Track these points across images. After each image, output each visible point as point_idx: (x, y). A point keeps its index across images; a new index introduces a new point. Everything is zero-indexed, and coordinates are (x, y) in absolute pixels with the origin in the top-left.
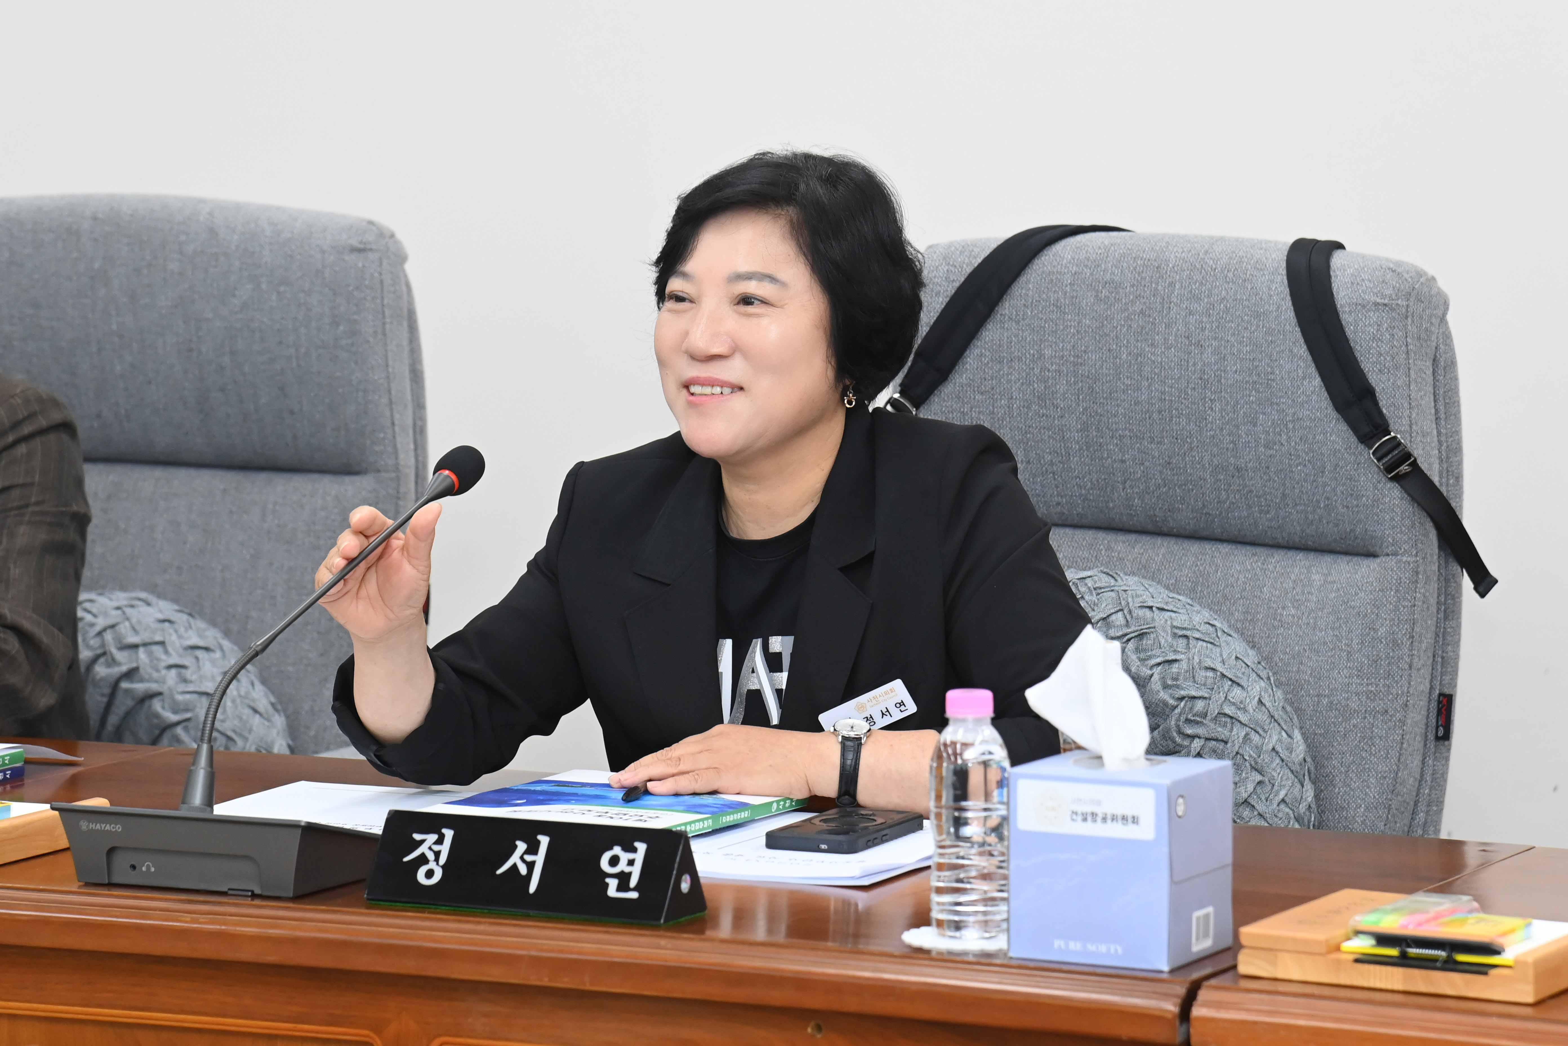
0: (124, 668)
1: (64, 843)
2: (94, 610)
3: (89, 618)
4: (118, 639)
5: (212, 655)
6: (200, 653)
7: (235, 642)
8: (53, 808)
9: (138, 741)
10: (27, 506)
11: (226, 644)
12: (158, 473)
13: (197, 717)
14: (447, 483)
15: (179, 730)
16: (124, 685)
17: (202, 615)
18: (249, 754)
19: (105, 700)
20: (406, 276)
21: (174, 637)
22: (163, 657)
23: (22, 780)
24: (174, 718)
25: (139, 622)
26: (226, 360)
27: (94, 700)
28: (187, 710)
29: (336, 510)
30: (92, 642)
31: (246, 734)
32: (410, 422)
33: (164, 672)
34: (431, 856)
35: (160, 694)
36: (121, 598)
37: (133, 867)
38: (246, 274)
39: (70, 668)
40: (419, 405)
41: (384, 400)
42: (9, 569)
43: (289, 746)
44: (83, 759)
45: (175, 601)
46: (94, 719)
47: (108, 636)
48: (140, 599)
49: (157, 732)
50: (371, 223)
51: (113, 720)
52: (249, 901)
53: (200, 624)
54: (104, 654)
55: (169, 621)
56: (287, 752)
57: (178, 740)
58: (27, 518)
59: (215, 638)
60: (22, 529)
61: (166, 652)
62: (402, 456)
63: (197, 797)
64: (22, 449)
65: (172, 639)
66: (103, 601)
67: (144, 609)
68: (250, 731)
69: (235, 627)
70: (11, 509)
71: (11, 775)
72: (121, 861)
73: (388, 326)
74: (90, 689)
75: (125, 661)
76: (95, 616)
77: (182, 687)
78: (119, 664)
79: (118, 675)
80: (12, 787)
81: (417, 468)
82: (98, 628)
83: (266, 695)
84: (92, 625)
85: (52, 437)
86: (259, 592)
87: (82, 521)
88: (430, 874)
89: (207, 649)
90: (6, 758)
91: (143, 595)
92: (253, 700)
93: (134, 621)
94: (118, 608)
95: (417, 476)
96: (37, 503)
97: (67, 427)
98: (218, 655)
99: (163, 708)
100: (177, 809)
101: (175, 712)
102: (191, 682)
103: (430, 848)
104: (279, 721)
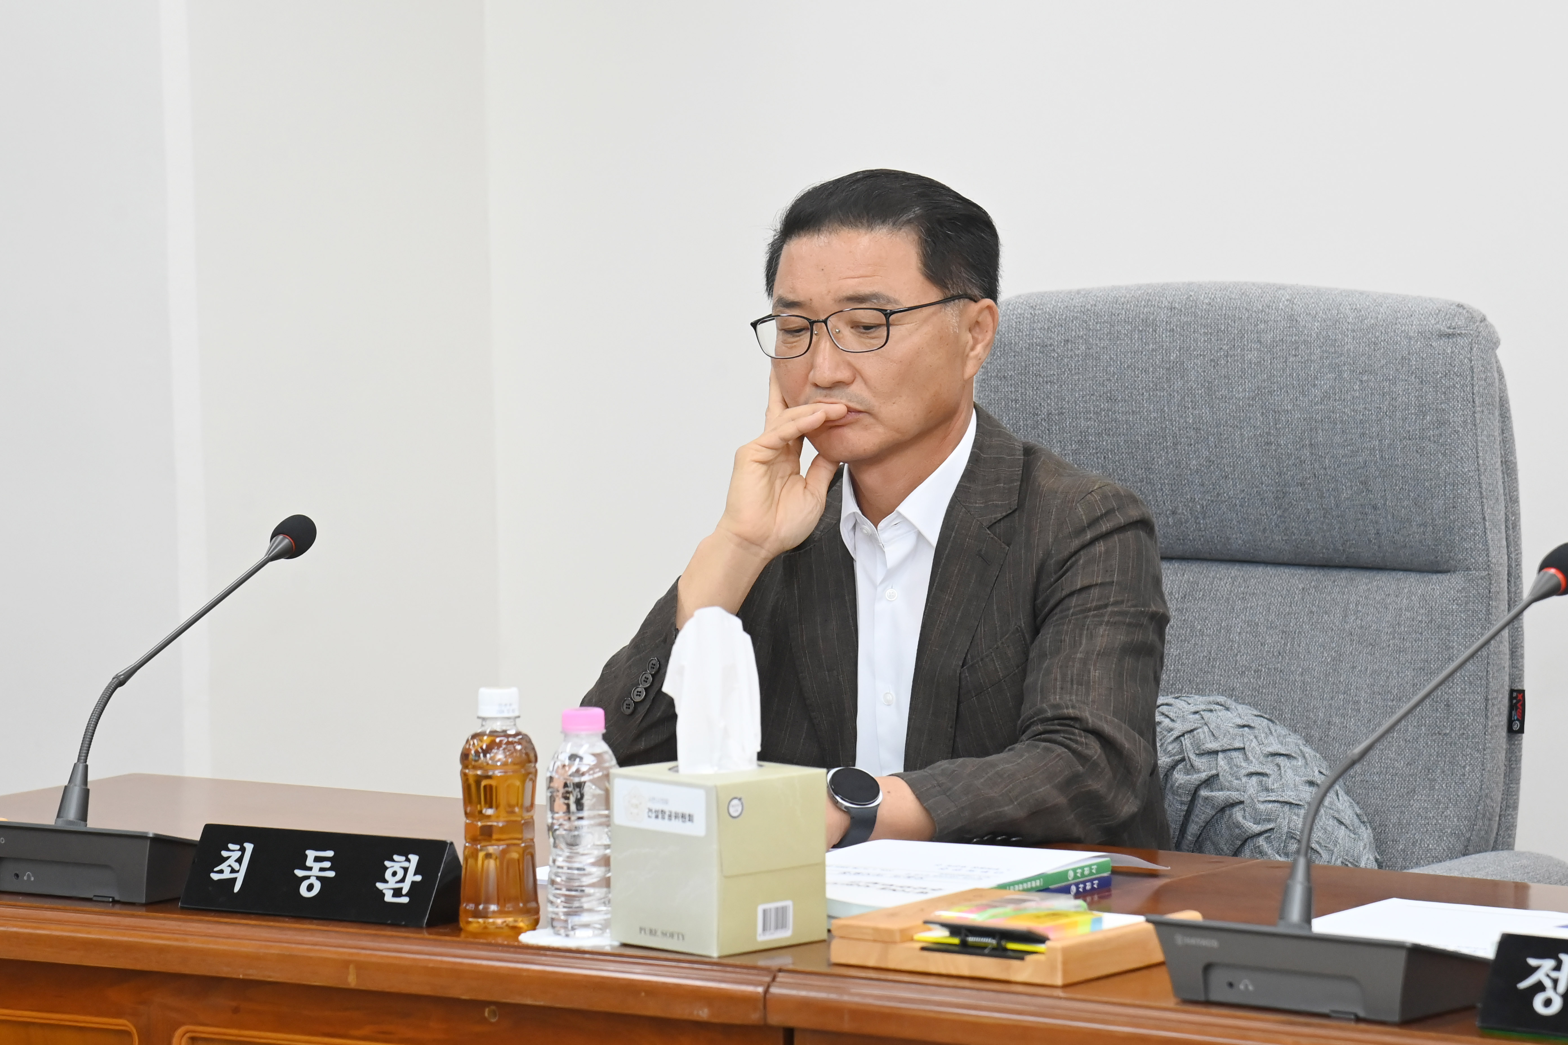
0: (1203, 776)
1: (1158, 956)
2: (1172, 715)
3: (1166, 722)
4: (1197, 745)
5: (1294, 762)
6: (1280, 760)
7: (1317, 750)
8: (1148, 921)
9: (1219, 851)
10: (1106, 606)
11: (1307, 750)
12: (1235, 571)
13: (1280, 827)
14: (1553, 583)
15: (1261, 841)
16: (1204, 793)
17: (1283, 721)
18: (1334, 868)
19: (1185, 808)
20: (1497, 362)
21: (1254, 743)
22: (1244, 764)
23: (1109, 891)
24: (1257, 828)
25: (1218, 727)
26: (1307, 452)
27: (1173, 808)
28: (1269, 821)
29: (1422, 611)
30: (1170, 748)
31: (1331, 846)
32: (1502, 516)
33: (1244, 780)
34: (1548, 983)
35: (1242, 802)
36: (1199, 702)
37: (1231, 985)
38: (1327, 362)
39: (1152, 774)
40: (1512, 499)
41: (1475, 494)
42: (1089, 672)
43: (1376, 860)
44: (1169, 868)
45: (1255, 705)
46: (1174, 828)
47: (1187, 741)
48: (1218, 704)
49: (1239, 843)
50: (1460, 306)
51: (1193, 829)
52: (1353, 1025)
53: (1281, 730)
54: (1183, 760)
55: (1249, 726)
56: (1375, 866)
57: (1261, 853)
58: (1106, 619)
59: (1297, 745)
60: (1101, 630)
61: (1246, 759)
62: (1493, 553)
63: (1295, 913)
64: (1100, 547)
65: (1252, 745)
66: (1180, 704)
67: (1223, 713)
68: (1336, 843)
69: (1316, 734)
70: (1089, 610)
71: (1098, 885)
72: (1218, 978)
73: (1478, 416)
74: (1169, 797)
75: (1204, 768)
76: (1173, 720)
77: (1263, 796)
78: (1198, 771)
79: (1197, 783)
80: (1100, 898)
81: (1509, 566)
82: (1176, 733)
83: (1351, 806)
84: (1171, 730)
85: (1130, 534)
86: (1341, 697)
87: (1161, 621)
88: (1548, 1003)
89: (1288, 756)
90: (1093, 867)
91: (1221, 699)
92: (1338, 811)
93: (1212, 726)
94: (1196, 713)
95: (1509, 574)
96: (1116, 603)
97: (1144, 524)
98: (1300, 762)
99: (1244, 817)
100: (1274, 924)
101: (1257, 822)
102: (1273, 791)
103: (1548, 976)
104: (1366, 833)
